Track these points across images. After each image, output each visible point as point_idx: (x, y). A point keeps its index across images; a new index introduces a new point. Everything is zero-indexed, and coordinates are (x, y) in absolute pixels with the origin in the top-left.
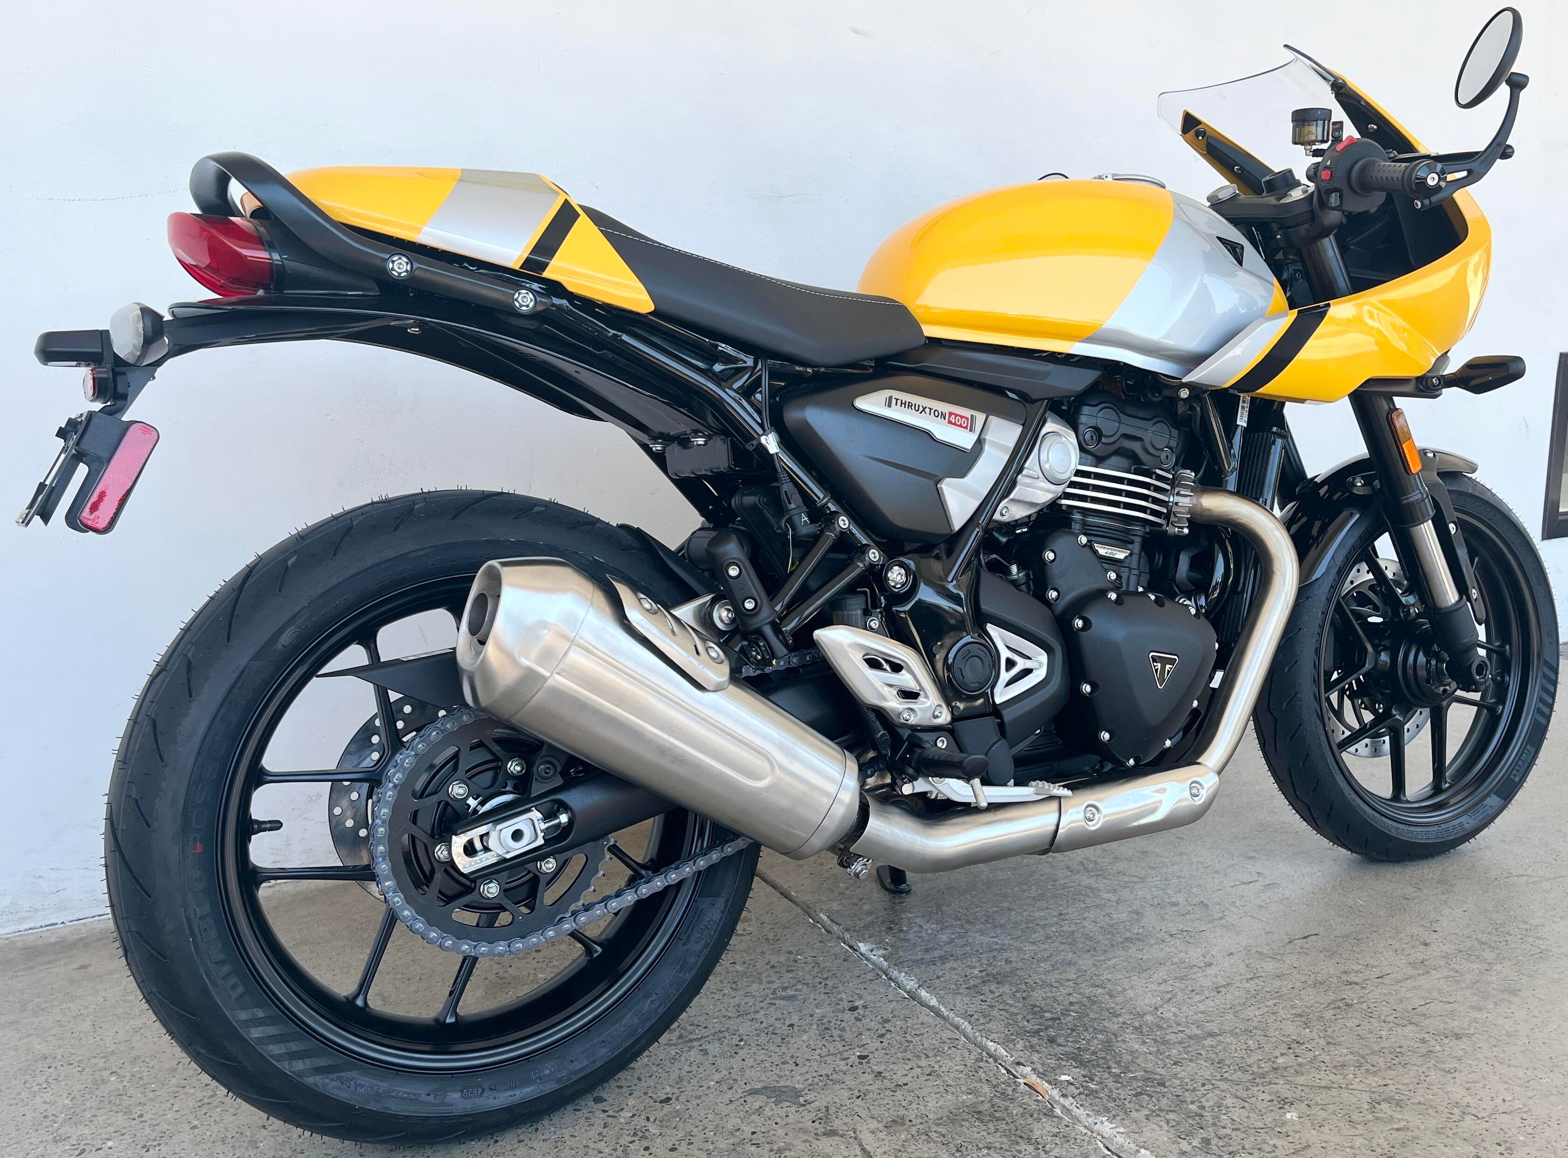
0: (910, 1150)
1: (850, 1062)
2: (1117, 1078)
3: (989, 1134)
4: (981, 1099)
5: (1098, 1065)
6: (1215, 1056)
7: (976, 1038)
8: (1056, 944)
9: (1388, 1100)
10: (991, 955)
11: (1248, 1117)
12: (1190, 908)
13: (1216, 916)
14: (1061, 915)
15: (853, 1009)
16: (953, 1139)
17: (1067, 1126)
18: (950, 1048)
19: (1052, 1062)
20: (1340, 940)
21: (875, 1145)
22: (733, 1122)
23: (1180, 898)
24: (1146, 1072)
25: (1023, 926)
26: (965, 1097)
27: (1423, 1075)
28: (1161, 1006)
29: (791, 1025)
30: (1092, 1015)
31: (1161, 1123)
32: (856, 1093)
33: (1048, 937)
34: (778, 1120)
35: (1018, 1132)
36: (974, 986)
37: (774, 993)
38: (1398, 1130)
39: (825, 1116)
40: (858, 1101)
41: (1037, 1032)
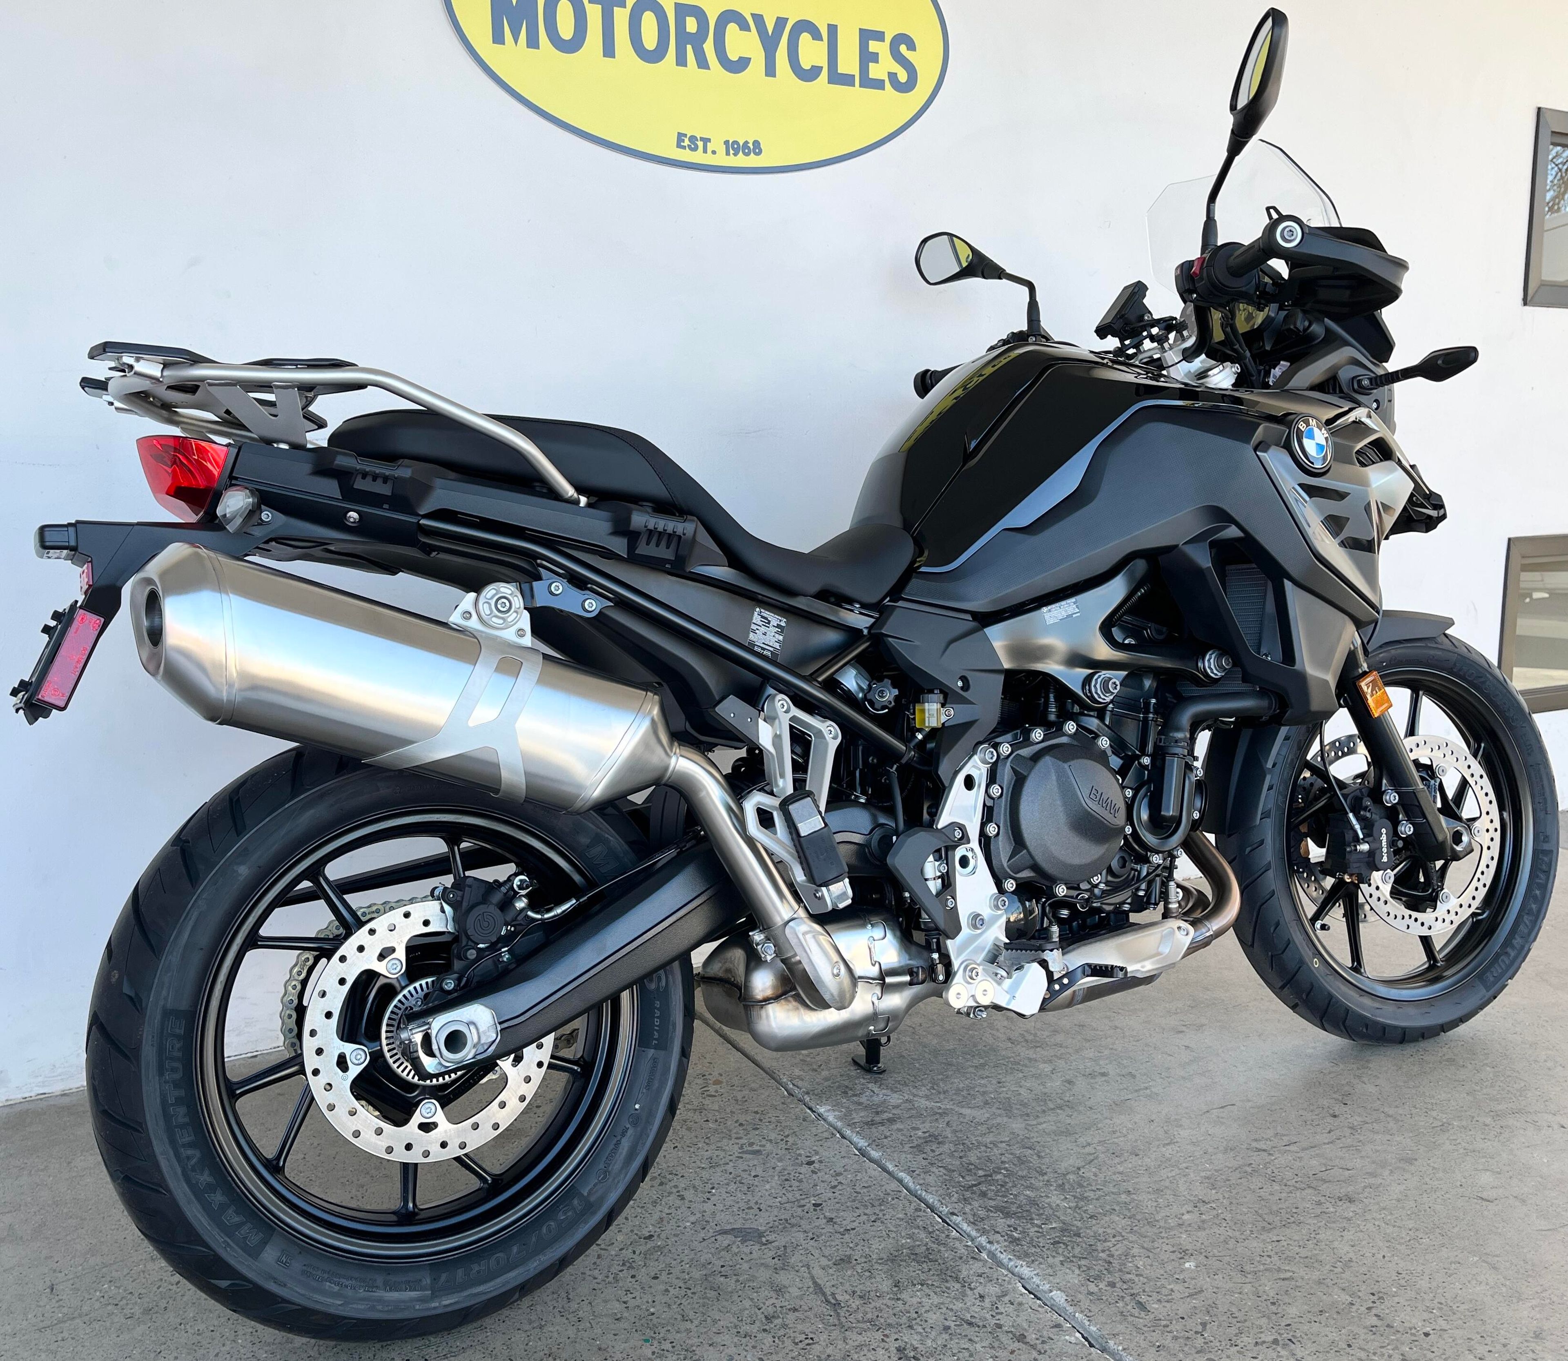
0: (855, 1283)
1: (806, 1209)
2: (1038, 1228)
3: (923, 1273)
4: (918, 1243)
5: (1023, 1217)
7: (917, 1191)
8: (994, 1110)
9: (1278, 1254)
10: (934, 1118)
11: (1151, 1266)
12: (1118, 1079)
13: (1142, 1085)
14: (1000, 1083)
15: (810, 1163)
17: (991, 1268)
18: (893, 1199)
19: (982, 1213)
20: (1253, 1111)
21: (826, 1279)
22: (705, 1257)
24: (1064, 1224)
25: (965, 1093)
26: (903, 1241)
27: (1314, 1233)
28: (1083, 1167)
29: (755, 1176)
30: (1020, 1173)
31: (1074, 1268)
32: (811, 1236)
33: (986, 1103)
34: (743, 1255)
35: (948, 1273)
36: (918, 1145)
37: (741, 1148)
39: (783, 1254)
40: (812, 1242)
41: (970, 1187)
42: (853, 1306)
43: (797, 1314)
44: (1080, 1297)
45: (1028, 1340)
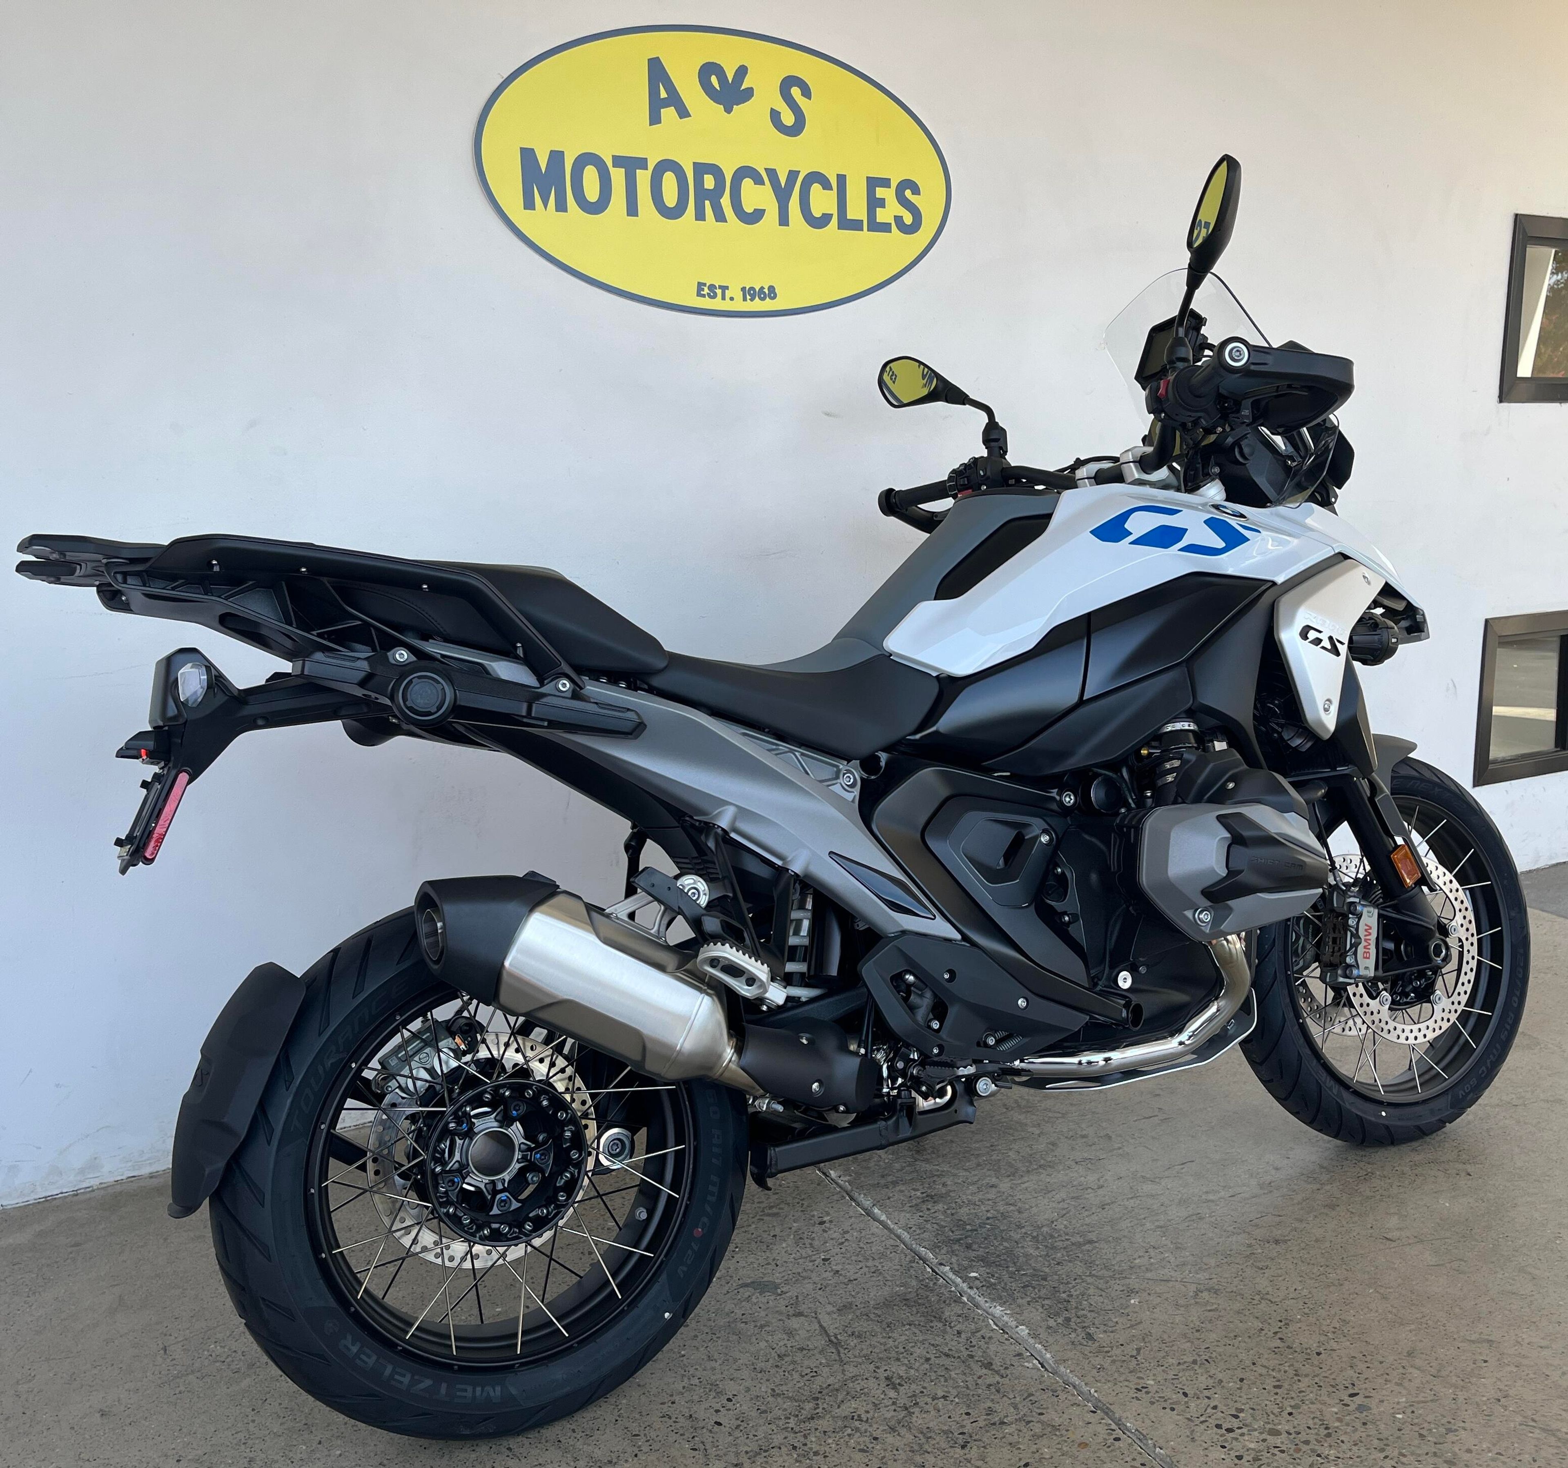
0: (854, 1326)
1: (816, 1263)
2: (1012, 1275)
3: (912, 1315)
4: (909, 1290)
5: (1000, 1265)
6: (1089, 1258)
7: (912, 1245)
8: (984, 1171)
9: (1209, 1290)
10: (932, 1180)
11: (1103, 1303)
12: (1096, 1140)
13: (1117, 1146)
14: (992, 1146)
15: (822, 1223)
16: (886, 1318)
17: (969, 1310)
18: (891, 1253)
19: (966, 1263)
20: (1209, 1166)
21: (830, 1323)
22: (730, 1306)
23: (1091, 1132)
24: (1034, 1270)
25: (961, 1155)
26: (898, 1289)
28: (1057, 1220)
29: (775, 1236)
30: (1002, 1228)
31: (1038, 1307)
32: (819, 1286)
33: (979, 1165)
34: (761, 1305)
35: (933, 1314)
36: (916, 1205)
37: (763, 1211)
39: (795, 1303)
40: (820, 1292)
41: (958, 1240)
42: (852, 1344)
43: (805, 1352)
44: (1041, 1330)
45: (994, 1367)
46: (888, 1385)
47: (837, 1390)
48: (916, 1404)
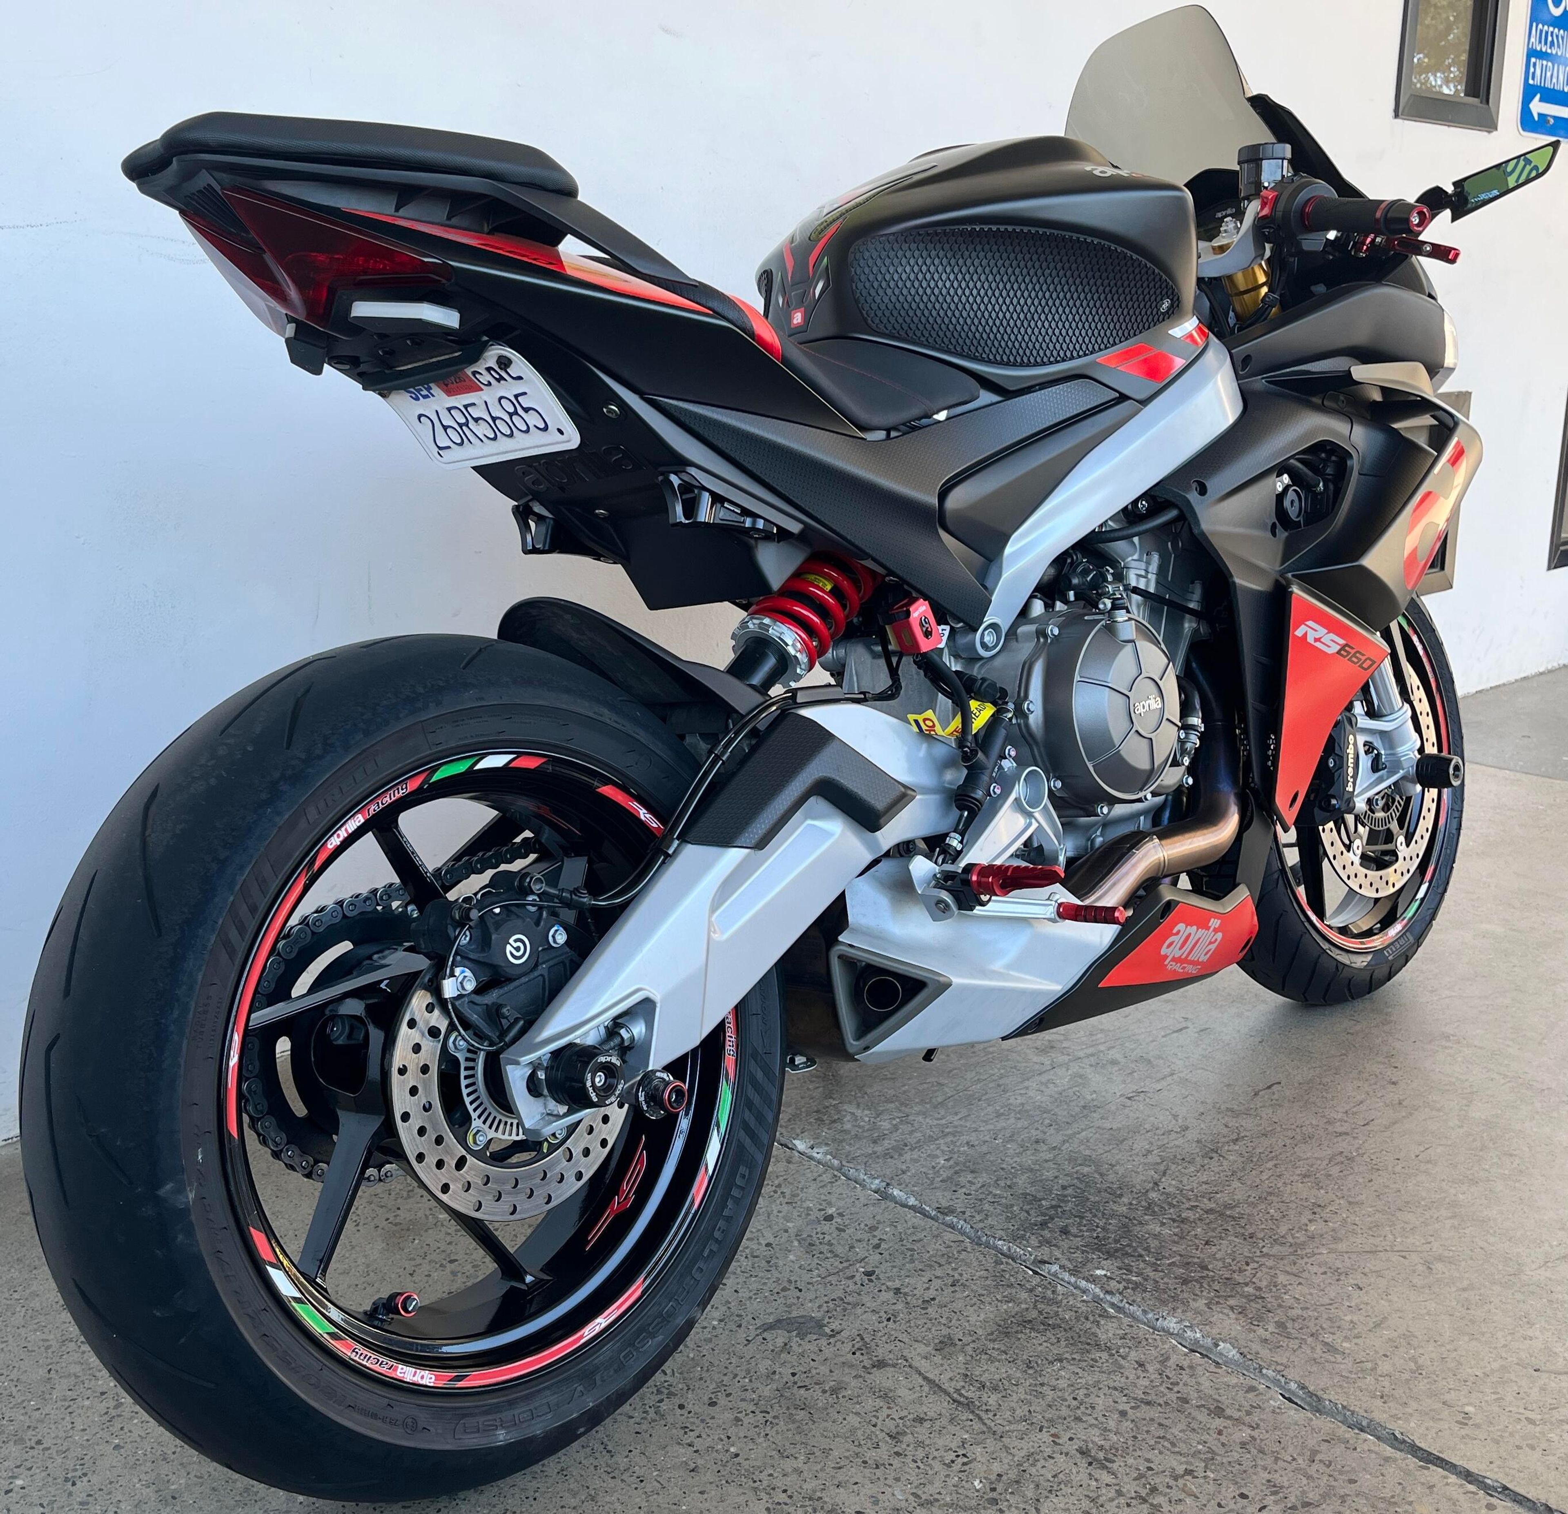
0: (977, 1373)
1: (858, 1280)
2: (1155, 1266)
3: (1052, 1344)
4: (1023, 1306)
5: (1127, 1254)
6: (1243, 1231)
7: (979, 1238)
8: (1012, 1120)
9: (1440, 1259)
10: (947, 1139)
11: (1311, 1294)
12: (1133, 1065)
13: (1167, 1071)
14: (999, 1086)
15: (829, 1218)
16: (1017, 1354)
17: (1131, 1326)
18: (959, 1252)
19: (1078, 1256)
20: (1306, 1087)
21: (937, 1372)
22: (764, 1366)
23: (1114, 1054)
24: (1181, 1255)
25: (965, 1101)
26: (1005, 1307)
28: (1160, 1181)
29: (768, 1245)
30: (1092, 1198)
31: (1225, 1311)
32: (884, 1315)
33: (999, 1115)
34: (812, 1355)
35: (1083, 1339)
36: (949, 1178)
38: (1464, 1290)
39: (863, 1347)
40: (891, 1324)
41: (1043, 1225)
42: (991, 1401)
43: (927, 1424)
44: (1256, 1347)
45: (1228, 1412)
46: (1090, 1464)
47: (1017, 1482)
48: (1154, 1490)
